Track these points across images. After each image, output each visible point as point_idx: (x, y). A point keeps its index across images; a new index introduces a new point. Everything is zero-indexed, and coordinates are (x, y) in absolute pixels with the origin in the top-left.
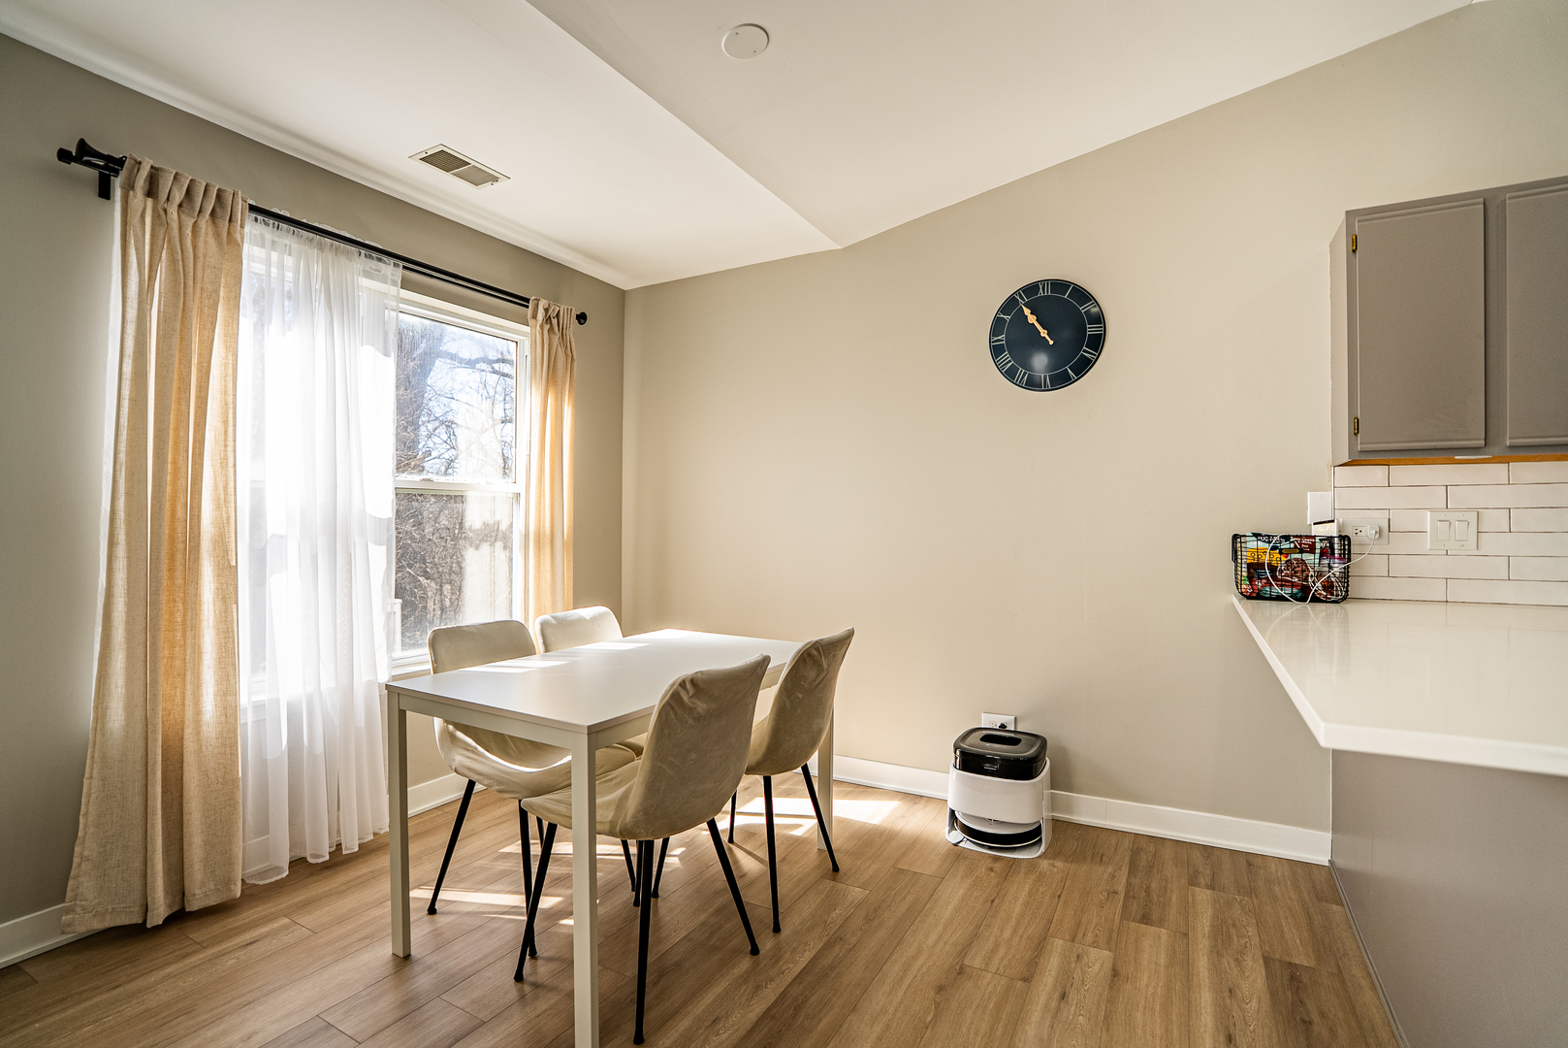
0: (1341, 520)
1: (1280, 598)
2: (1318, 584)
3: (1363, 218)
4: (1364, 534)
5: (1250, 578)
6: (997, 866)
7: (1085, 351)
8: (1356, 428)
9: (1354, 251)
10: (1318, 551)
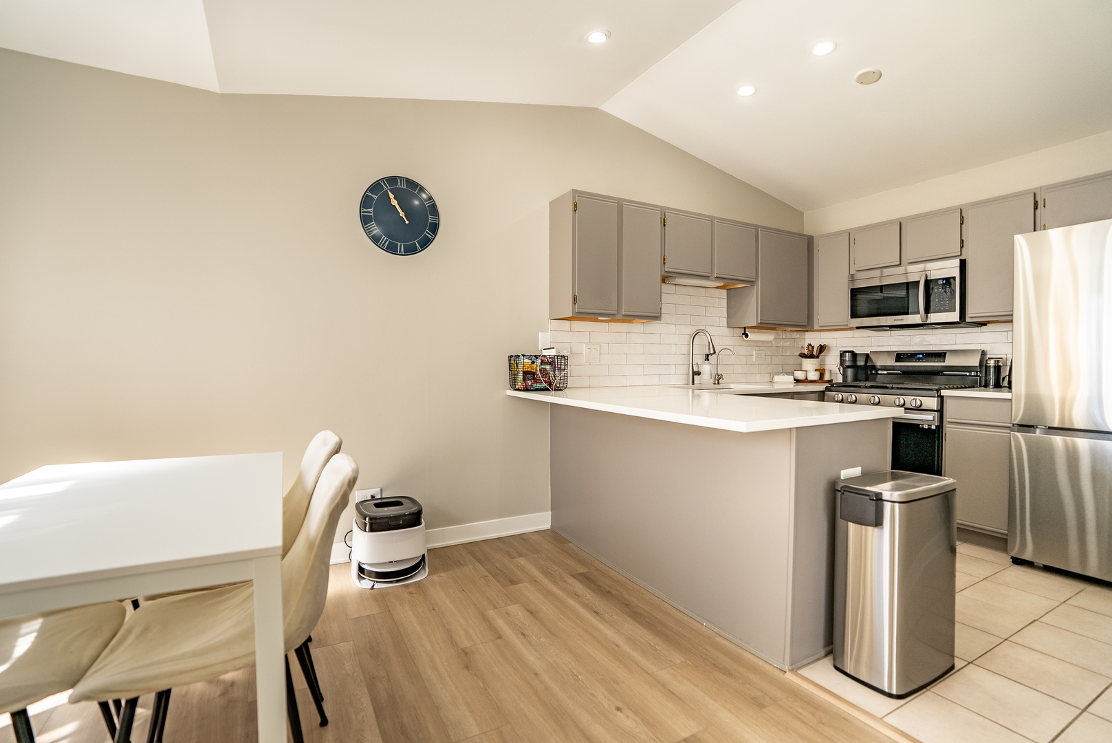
3: (579, 195)
5: (524, 379)
6: (411, 589)
7: (427, 232)
8: (575, 300)
9: (575, 210)
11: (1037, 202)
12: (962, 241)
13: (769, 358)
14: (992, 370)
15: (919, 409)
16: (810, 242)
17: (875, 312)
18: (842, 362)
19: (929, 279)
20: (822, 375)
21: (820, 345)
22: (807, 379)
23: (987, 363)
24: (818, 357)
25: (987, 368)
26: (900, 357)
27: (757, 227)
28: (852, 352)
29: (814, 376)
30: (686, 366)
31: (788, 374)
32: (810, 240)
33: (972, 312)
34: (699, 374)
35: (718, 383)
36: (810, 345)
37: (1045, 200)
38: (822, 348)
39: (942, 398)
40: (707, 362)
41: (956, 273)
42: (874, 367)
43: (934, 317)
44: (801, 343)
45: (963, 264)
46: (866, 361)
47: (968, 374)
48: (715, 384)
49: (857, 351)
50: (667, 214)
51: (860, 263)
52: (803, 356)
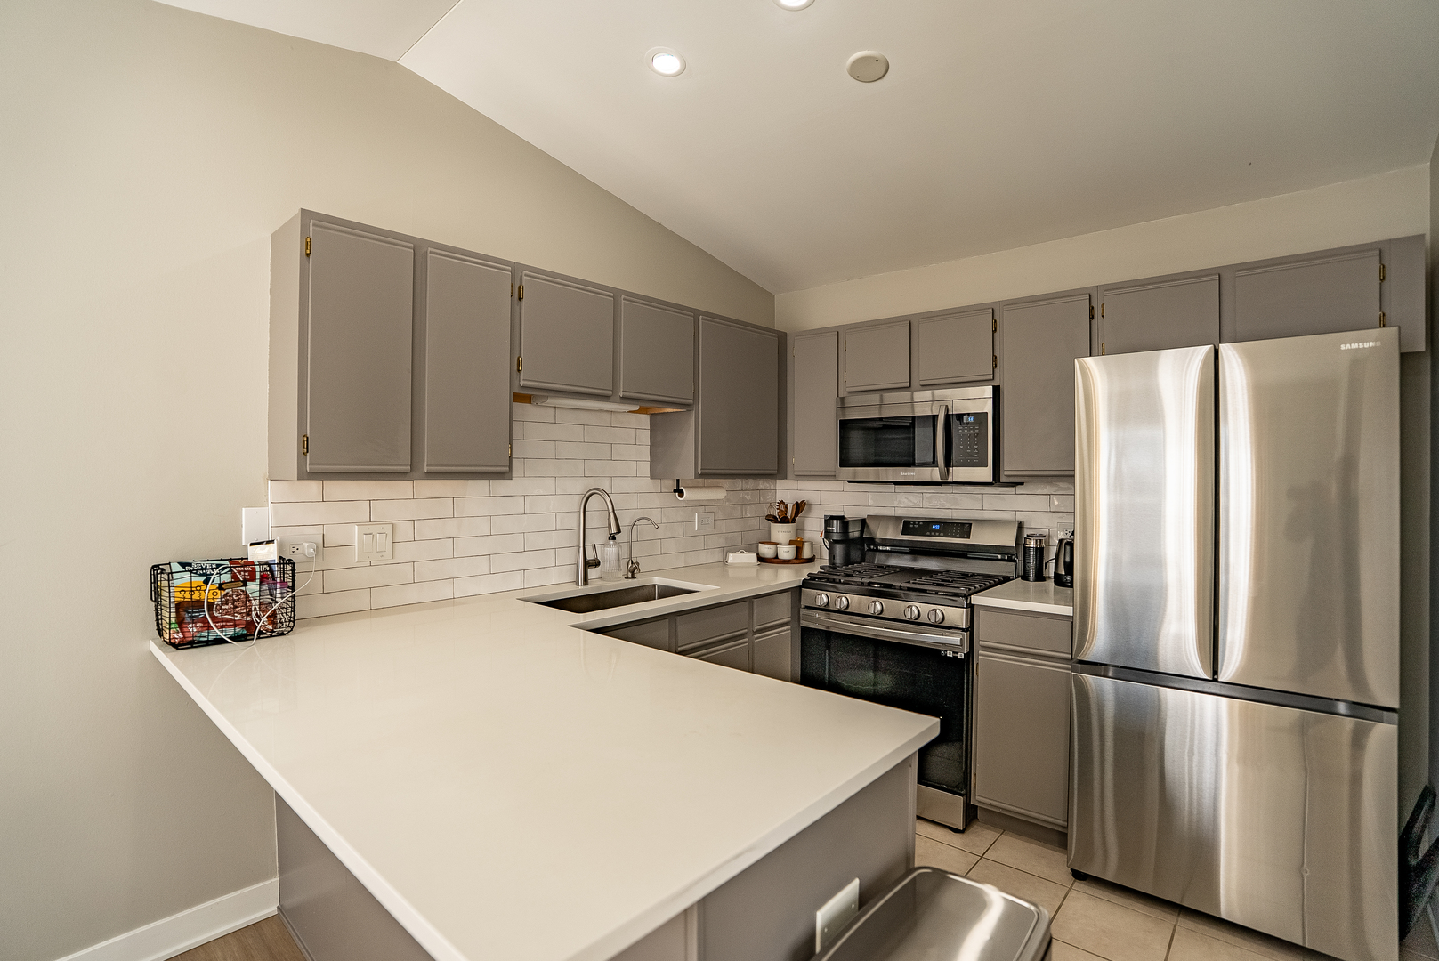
0: (278, 538)
1: (219, 641)
2: (264, 619)
3: (318, 222)
4: (303, 552)
5: (181, 622)
8: (305, 446)
9: (308, 255)
10: (258, 577)
11: (1093, 308)
12: (995, 358)
13: (719, 523)
14: (1032, 552)
15: (941, 626)
16: (781, 341)
17: (872, 459)
18: (828, 533)
19: (950, 413)
20: (799, 550)
21: (797, 503)
22: (777, 557)
23: (1025, 543)
24: (793, 521)
25: (1026, 550)
26: (909, 526)
27: (696, 314)
28: (841, 518)
29: (786, 552)
30: (574, 550)
31: (749, 551)
32: (782, 339)
33: (1008, 468)
34: (596, 564)
35: (633, 577)
36: (782, 502)
37: (1103, 306)
38: (800, 507)
39: (971, 607)
40: (612, 542)
41: (988, 408)
42: (872, 541)
43: (959, 473)
44: (769, 497)
45: (997, 391)
46: (862, 532)
47: (1000, 557)
48: (627, 578)
49: (848, 515)
50: (524, 277)
51: (853, 381)
52: (772, 519)
